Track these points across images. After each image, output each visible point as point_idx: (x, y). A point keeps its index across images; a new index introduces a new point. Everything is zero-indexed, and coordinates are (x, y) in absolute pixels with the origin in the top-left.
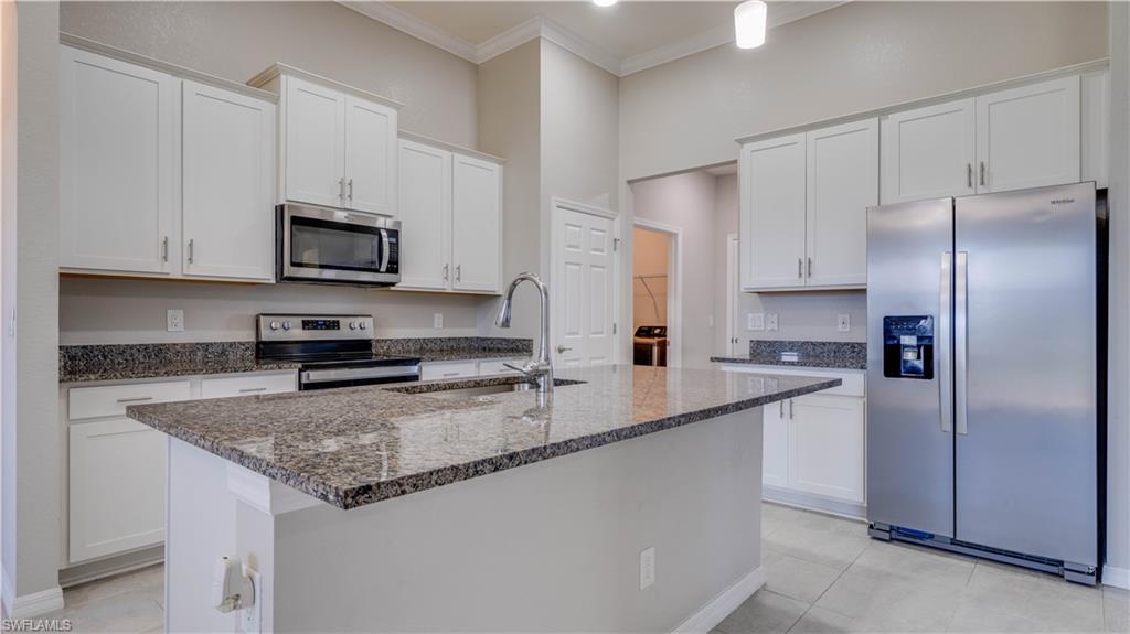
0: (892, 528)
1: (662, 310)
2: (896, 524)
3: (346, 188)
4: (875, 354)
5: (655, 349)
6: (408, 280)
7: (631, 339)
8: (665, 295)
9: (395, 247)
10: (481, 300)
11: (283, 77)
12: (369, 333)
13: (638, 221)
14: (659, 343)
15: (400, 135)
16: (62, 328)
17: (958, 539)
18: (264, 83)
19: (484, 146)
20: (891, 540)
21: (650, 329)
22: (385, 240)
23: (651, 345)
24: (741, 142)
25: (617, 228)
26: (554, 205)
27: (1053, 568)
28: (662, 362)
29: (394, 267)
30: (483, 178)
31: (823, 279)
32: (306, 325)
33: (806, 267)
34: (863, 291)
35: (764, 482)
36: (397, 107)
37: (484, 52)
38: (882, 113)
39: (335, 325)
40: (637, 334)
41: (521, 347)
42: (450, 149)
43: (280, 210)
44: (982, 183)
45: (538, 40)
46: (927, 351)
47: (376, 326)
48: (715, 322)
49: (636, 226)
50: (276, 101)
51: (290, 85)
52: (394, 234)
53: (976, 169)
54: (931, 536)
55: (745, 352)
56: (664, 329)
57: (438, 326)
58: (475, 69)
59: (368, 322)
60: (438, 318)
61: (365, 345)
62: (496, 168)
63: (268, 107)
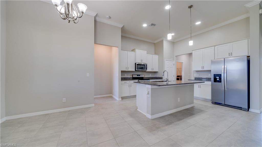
0: (215, 102)
1: (181, 73)
2: (216, 102)
3: (142, 60)
4: (213, 79)
5: (180, 79)
6: (148, 70)
7: (176, 77)
8: (181, 71)
9: (147, 67)
10: (156, 72)
11: (136, 50)
12: (143, 76)
13: (177, 61)
14: (180, 78)
15: (147, 54)
16: (121, 76)
17: (225, 104)
18: (133, 50)
19: (156, 53)
20: (215, 104)
21: (179, 76)
22: (146, 66)
23: (179, 78)
24: (193, 51)
25: (174, 62)
26: (165, 60)
27: (240, 108)
28: (181, 80)
29: (146, 69)
30: (156, 57)
31: (205, 69)
32: (137, 75)
33: (203, 67)
34: (211, 71)
35: (194, 96)
36: (147, 51)
37: (156, 42)
38: (215, 46)
39: (140, 75)
40: (177, 77)
41: (161, 78)
42: (152, 54)
43: (135, 64)
44: (231, 55)
45: (163, 40)
46: (220, 79)
47: (144, 75)
48: (190, 75)
49: (177, 62)
50: (135, 52)
51: (137, 50)
52: (146, 65)
53: (230, 53)
54: (221, 104)
55: (194, 79)
56: (181, 76)
57: (150, 76)
58: (154, 44)
59: (143, 75)
60: (150, 75)
61: (143, 78)
62: (158, 56)
63: (134, 53)
